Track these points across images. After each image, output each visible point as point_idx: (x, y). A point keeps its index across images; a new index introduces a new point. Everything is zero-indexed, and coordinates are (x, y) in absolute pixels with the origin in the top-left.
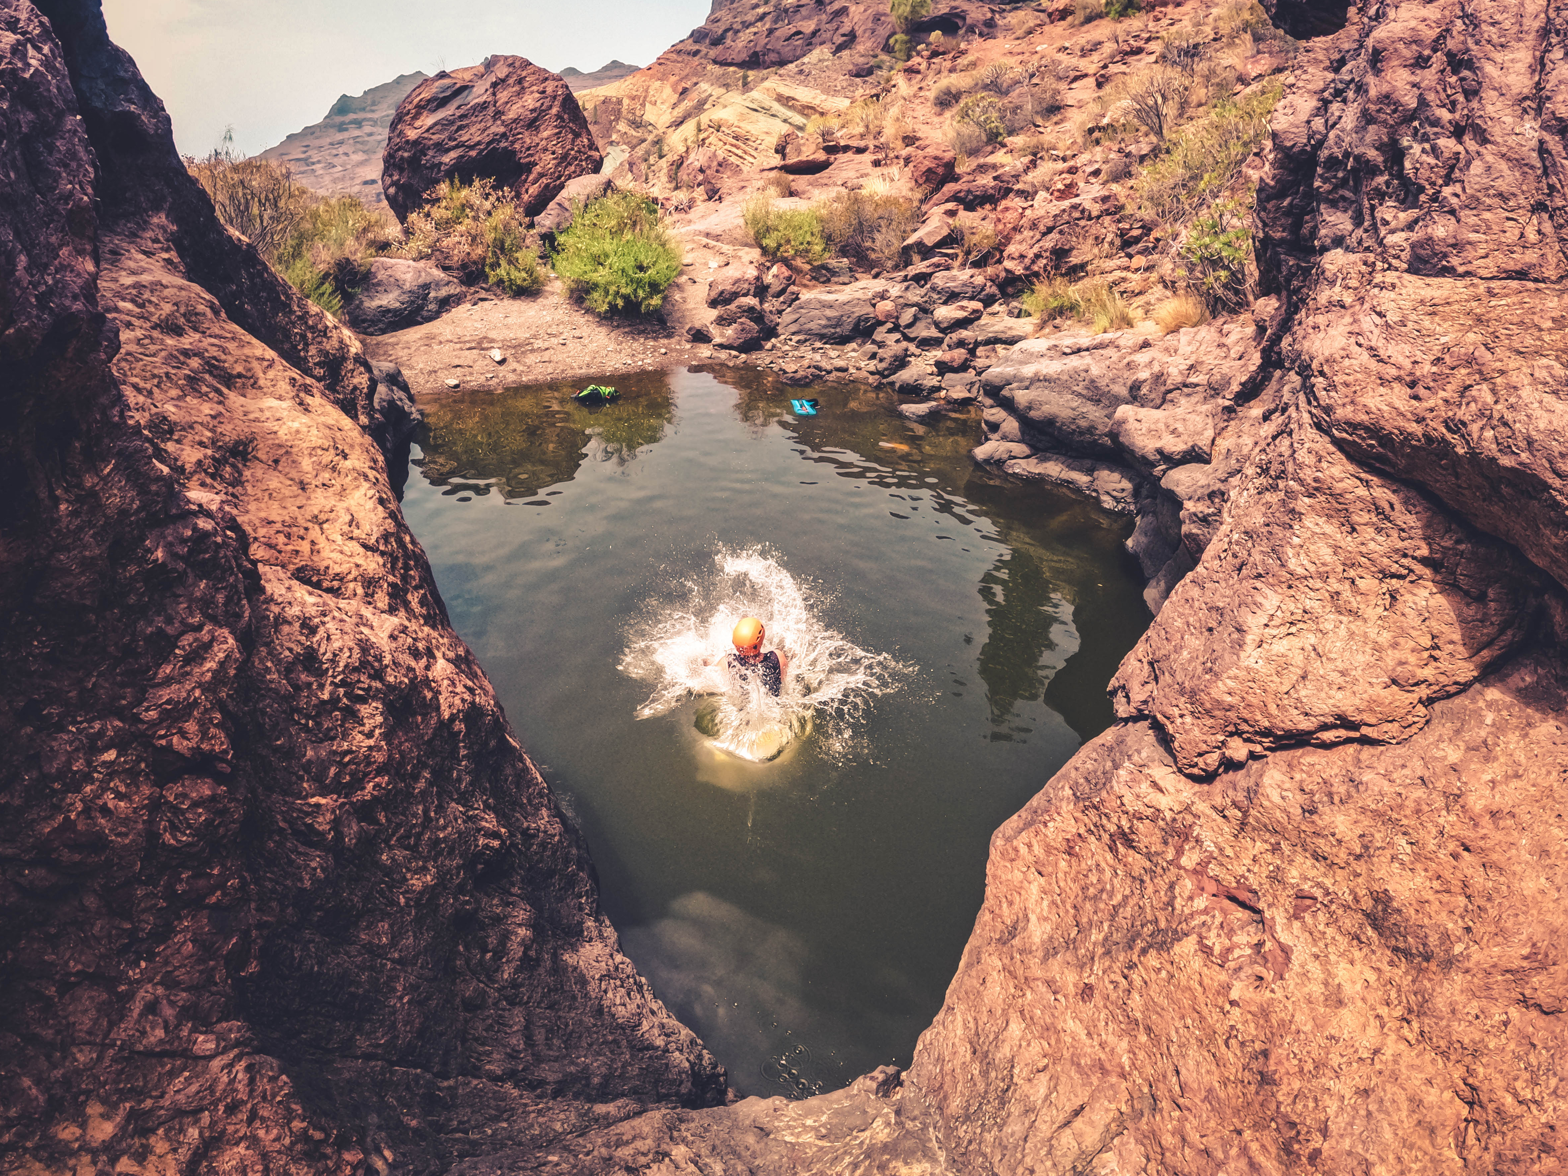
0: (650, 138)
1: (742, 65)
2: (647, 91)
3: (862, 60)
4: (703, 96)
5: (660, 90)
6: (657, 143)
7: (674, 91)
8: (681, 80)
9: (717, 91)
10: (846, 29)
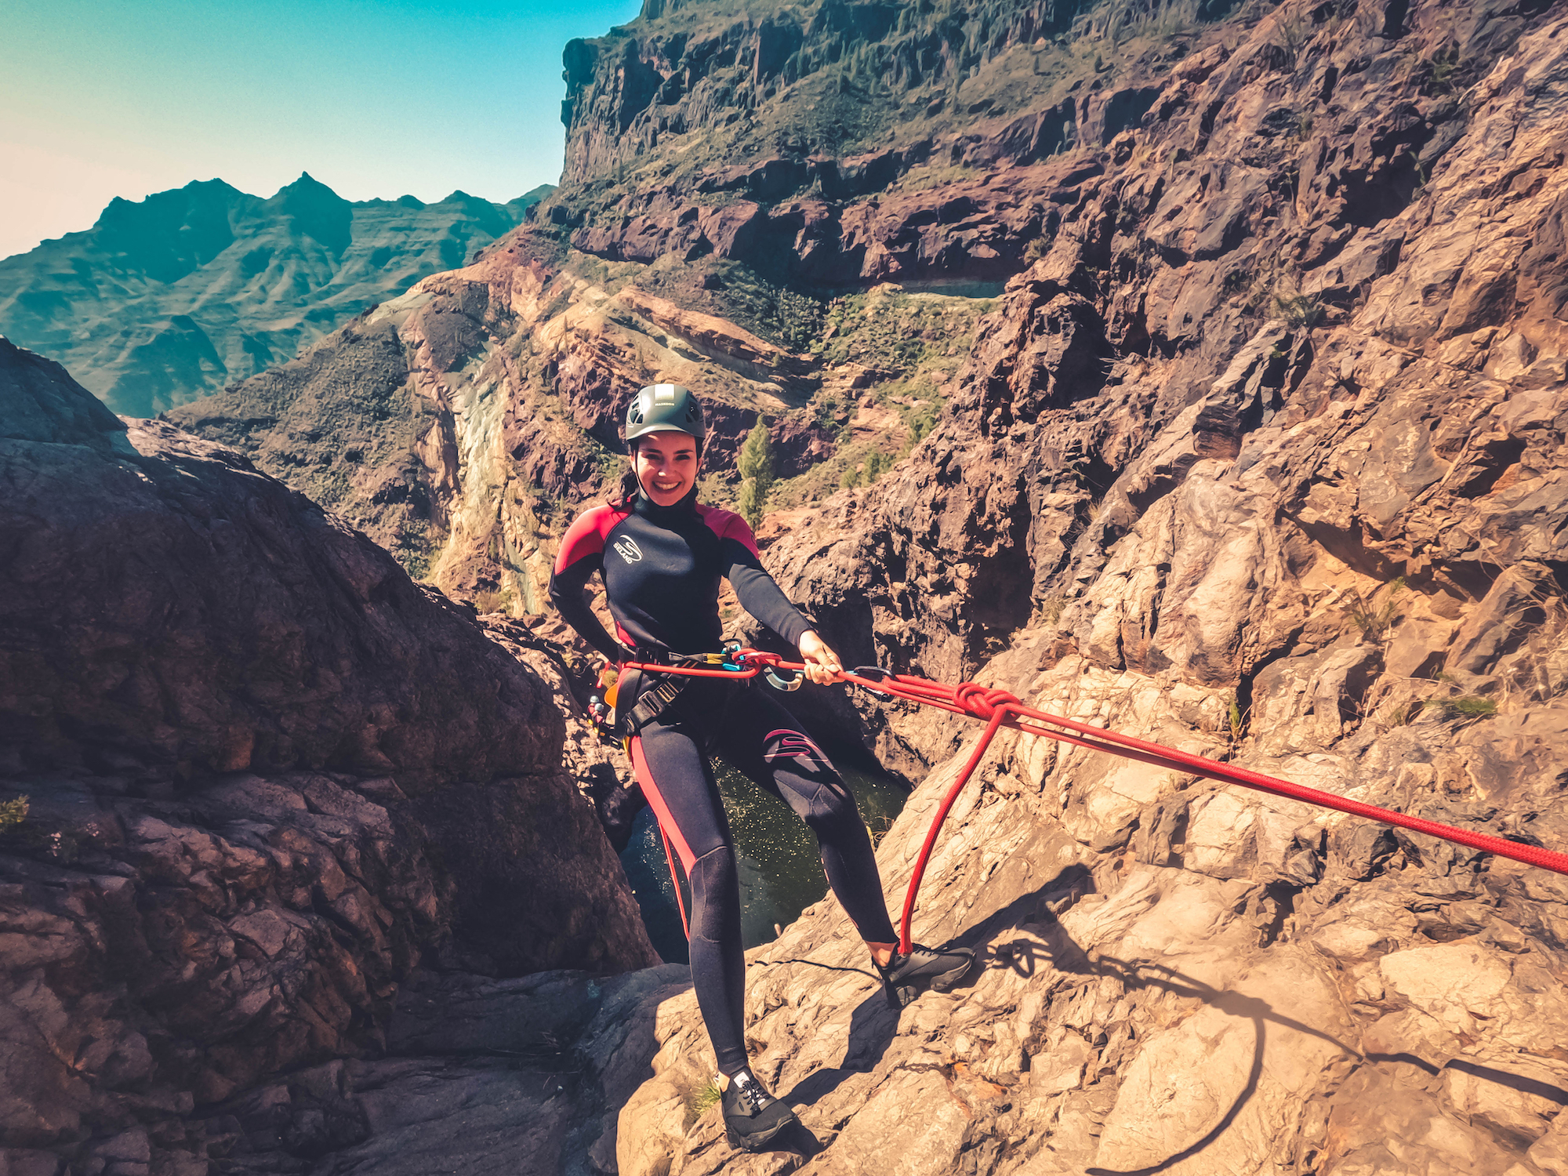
0: (520, 331)
1: (601, 255)
2: (510, 276)
3: (711, 271)
4: (566, 287)
5: (524, 277)
6: (527, 337)
7: (538, 279)
8: (543, 267)
9: (581, 284)
10: (695, 235)
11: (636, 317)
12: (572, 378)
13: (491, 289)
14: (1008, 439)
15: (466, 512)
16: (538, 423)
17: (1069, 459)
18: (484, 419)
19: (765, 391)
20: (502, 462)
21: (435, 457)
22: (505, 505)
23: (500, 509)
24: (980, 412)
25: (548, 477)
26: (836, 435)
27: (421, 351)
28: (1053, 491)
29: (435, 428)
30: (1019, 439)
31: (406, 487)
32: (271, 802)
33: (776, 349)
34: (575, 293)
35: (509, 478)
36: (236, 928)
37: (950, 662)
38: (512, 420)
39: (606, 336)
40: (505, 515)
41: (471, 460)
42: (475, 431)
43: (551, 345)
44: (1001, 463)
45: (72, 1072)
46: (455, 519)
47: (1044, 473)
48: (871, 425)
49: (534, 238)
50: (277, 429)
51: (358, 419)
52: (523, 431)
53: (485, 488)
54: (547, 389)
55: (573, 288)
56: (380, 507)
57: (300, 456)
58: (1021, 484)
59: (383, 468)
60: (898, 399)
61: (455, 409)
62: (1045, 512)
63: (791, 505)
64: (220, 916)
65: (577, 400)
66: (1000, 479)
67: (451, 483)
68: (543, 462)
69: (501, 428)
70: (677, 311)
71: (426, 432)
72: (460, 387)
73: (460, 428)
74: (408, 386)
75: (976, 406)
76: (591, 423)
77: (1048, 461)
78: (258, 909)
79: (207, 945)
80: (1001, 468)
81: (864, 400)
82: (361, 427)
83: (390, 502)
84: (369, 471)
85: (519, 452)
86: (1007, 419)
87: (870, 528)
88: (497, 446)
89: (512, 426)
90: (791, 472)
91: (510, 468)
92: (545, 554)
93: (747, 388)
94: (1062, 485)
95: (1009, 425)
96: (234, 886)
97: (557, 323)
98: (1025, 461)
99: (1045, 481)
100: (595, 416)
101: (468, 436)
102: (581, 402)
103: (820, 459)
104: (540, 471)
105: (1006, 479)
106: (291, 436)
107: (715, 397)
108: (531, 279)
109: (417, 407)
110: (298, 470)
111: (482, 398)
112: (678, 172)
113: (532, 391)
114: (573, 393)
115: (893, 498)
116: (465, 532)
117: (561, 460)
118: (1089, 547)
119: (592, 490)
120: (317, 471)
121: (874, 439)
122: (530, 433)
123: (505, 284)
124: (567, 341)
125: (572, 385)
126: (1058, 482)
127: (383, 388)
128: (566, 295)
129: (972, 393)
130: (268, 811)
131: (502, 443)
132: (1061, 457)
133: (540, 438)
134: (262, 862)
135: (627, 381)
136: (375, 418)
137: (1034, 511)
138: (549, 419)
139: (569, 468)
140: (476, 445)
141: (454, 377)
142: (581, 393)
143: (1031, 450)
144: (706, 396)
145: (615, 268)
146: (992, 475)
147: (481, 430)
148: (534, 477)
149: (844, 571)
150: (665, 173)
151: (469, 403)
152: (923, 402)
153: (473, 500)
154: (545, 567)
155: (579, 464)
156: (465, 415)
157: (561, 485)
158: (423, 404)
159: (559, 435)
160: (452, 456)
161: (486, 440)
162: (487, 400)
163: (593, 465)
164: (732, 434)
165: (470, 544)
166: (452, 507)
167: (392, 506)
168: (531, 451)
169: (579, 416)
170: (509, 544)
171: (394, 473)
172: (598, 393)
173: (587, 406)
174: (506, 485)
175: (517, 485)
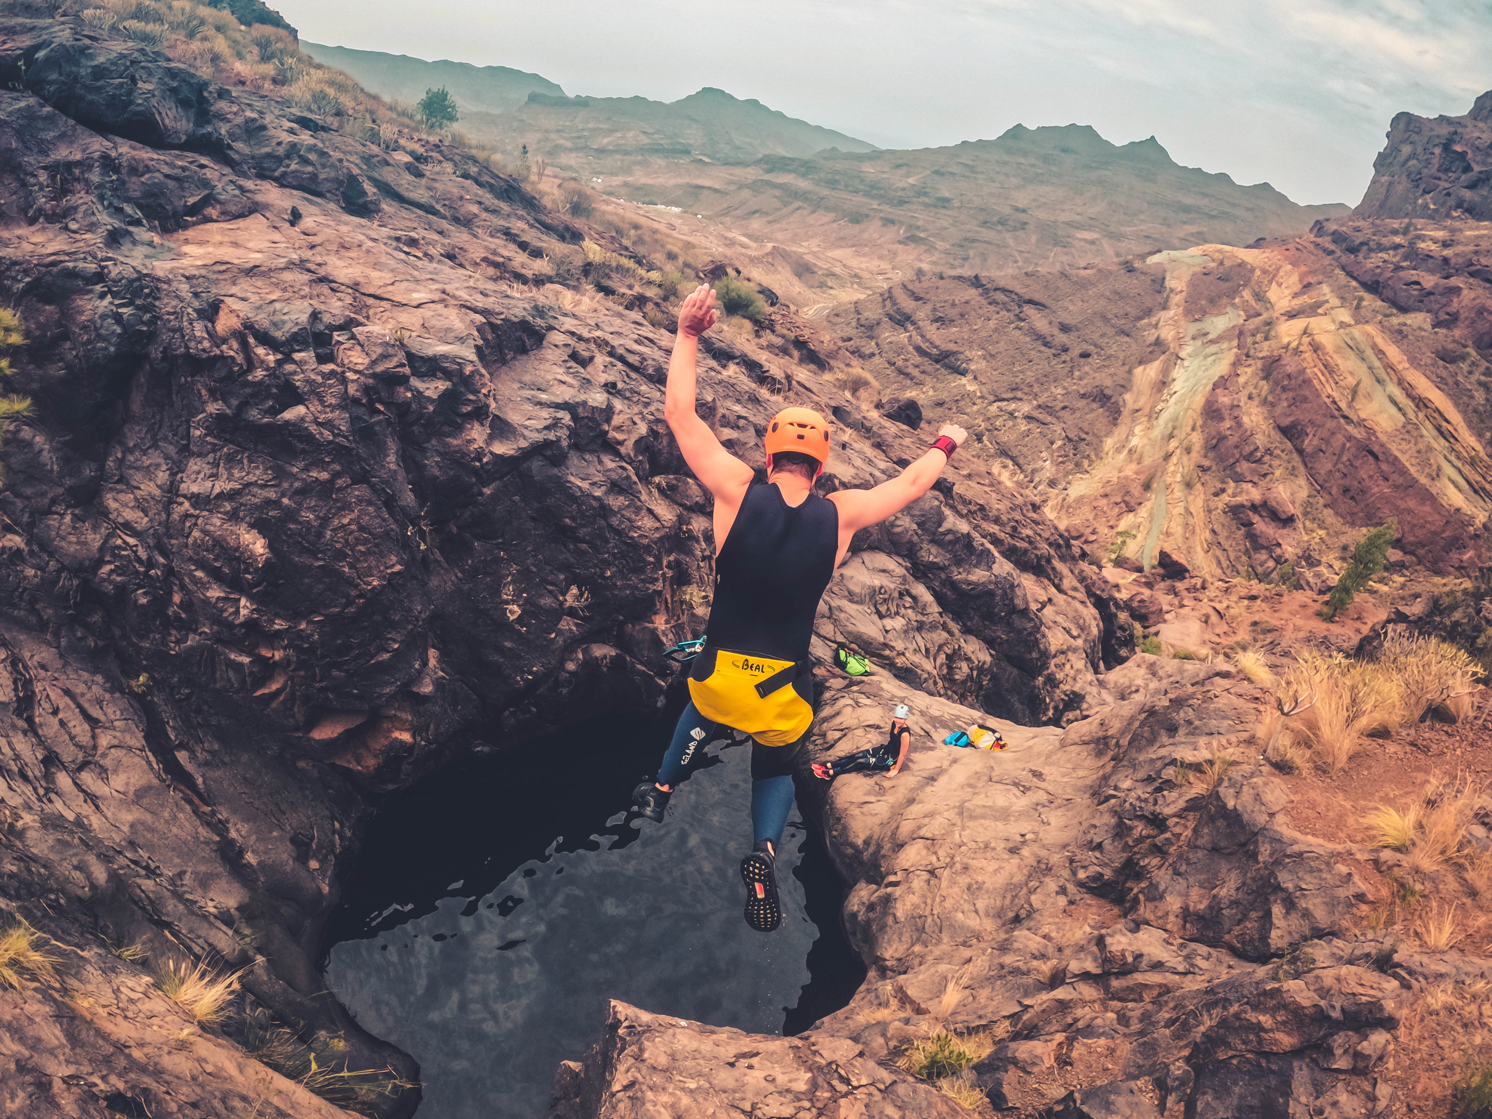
11: (1369, 353)
12: (1289, 376)
13: (1258, 273)
15: (1145, 440)
16: (1242, 398)
18: (1200, 373)
19: (1450, 479)
20: (1195, 415)
21: (1146, 384)
22: (1178, 451)
23: (1173, 452)
25: (1224, 447)
27: (1178, 297)
29: (1159, 361)
33: (1479, 447)
34: (1327, 306)
35: (1194, 430)
38: (1222, 383)
39: (1335, 356)
40: (1174, 459)
41: (1172, 400)
42: (1187, 380)
43: (1285, 340)
46: (1134, 441)
49: (1312, 247)
50: (1044, 313)
51: (1105, 328)
52: (1226, 399)
53: (1170, 429)
54: (1264, 374)
55: (1327, 301)
56: (1083, 402)
57: (1049, 339)
59: (1103, 375)
61: (1182, 354)
65: (1284, 396)
67: (1146, 411)
68: (1228, 433)
69: (1210, 387)
70: (1407, 365)
71: (1150, 361)
72: (1194, 338)
73: (1178, 373)
74: (1154, 319)
76: (1286, 422)
82: (1102, 336)
84: (1091, 372)
85: (1212, 414)
88: (1199, 401)
89: (1219, 391)
91: (1199, 423)
92: (1187, 509)
93: (1435, 467)
97: (1299, 324)
100: (1291, 419)
101: (1181, 380)
102: (1287, 400)
104: (1222, 438)
106: (1051, 323)
107: (1403, 458)
108: (1295, 278)
109: (1151, 339)
110: (1041, 349)
111: (1206, 357)
112: (1460, 249)
113: (1249, 370)
116: (1135, 456)
117: (1244, 439)
119: (1256, 479)
120: (1054, 355)
122: (1230, 403)
123: (1271, 275)
124: (1300, 344)
125: (1286, 382)
127: (1133, 314)
128: (1319, 305)
131: (1203, 400)
133: (1236, 412)
135: (1334, 402)
136: (1117, 334)
139: (1246, 449)
140: (1183, 391)
141: (1193, 328)
142: (1291, 394)
144: (1396, 453)
145: (1370, 301)
147: (1192, 381)
148: (1214, 441)
150: (1445, 245)
151: (1194, 356)
153: (1156, 433)
154: (1180, 520)
155: (1257, 449)
156: (1186, 363)
157: (1232, 461)
158: (1158, 338)
159: (1253, 418)
160: (1160, 391)
161: (1193, 391)
162: (1211, 359)
163: (1267, 458)
164: (1402, 499)
165: (1134, 466)
166: (1137, 430)
167: (1095, 405)
168: (1222, 419)
169: (1278, 410)
170: (1162, 485)
171: (1108, 382)
172: (1305, 399)
173: (1290, 406)
174: (1188, 435)
175: (1197, 439)
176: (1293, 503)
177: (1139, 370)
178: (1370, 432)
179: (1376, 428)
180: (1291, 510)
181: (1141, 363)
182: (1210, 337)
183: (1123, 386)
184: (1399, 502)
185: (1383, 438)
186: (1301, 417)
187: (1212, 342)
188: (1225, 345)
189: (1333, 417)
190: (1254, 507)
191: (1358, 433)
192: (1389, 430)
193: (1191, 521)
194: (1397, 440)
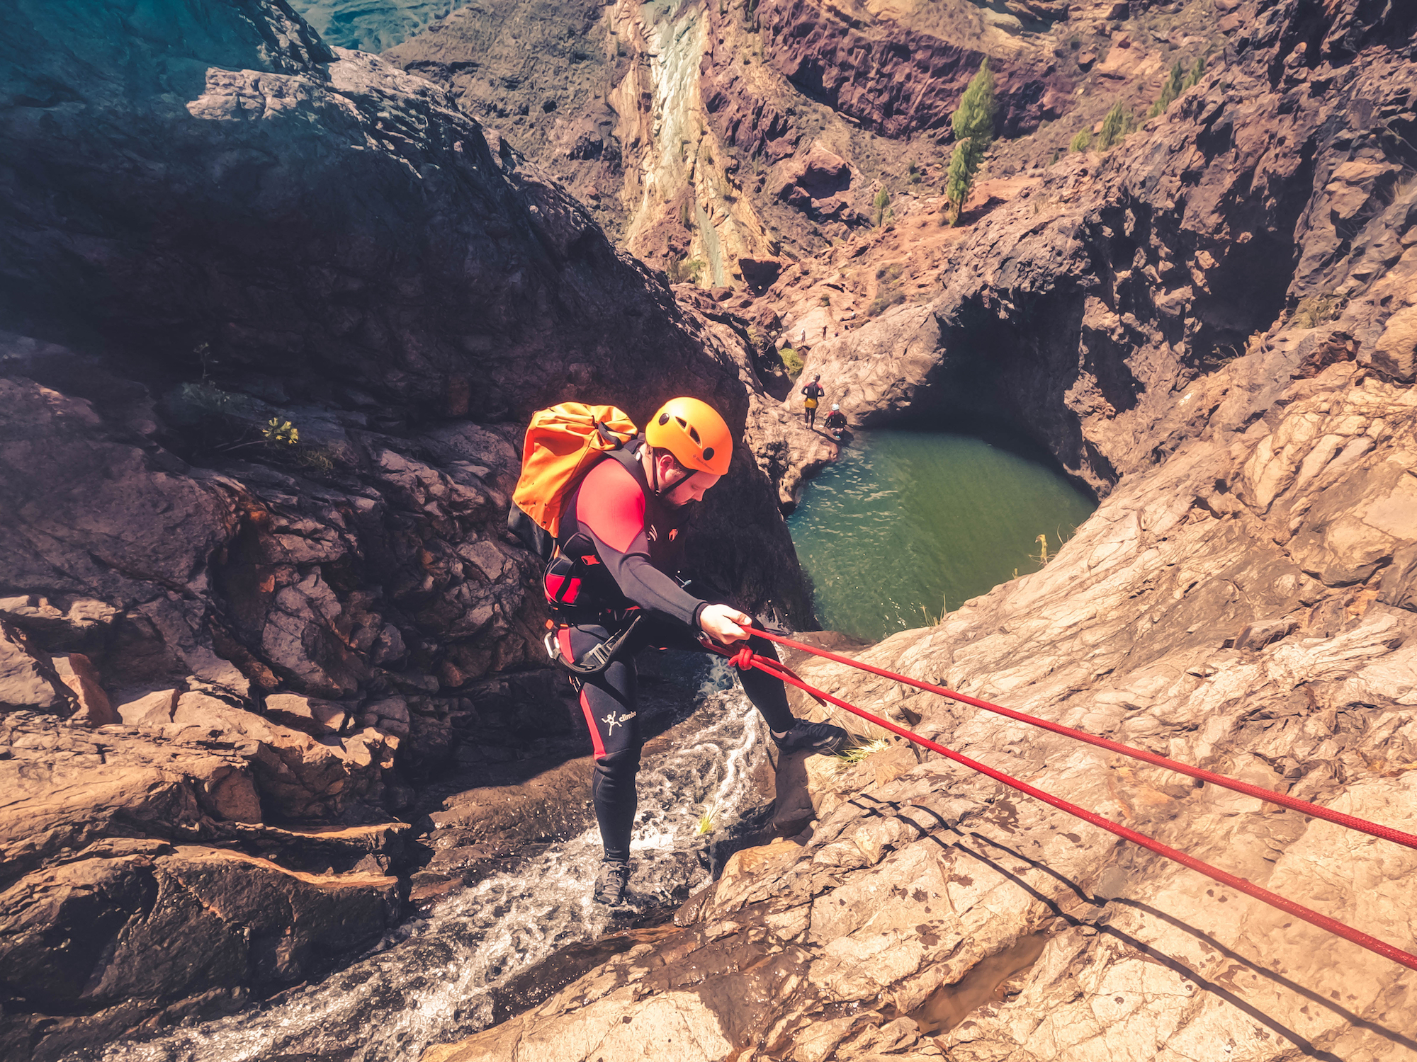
12: (777, 11)
14: (1305, 87)
15: (660, 172)
16: (737, 66)
17: (1385, 114)
18: (681, 63)
19: (998, 25)
20: (697, 115)
21: (631, 108)
22: (698, 165)
23: (693, 169)
24: (1276, 49)
25: (742, 134)
26: (1074, 85)
28: (1351, 159)
29: (631, 72)
30: (1319, 89)
31: (601, 142)
32: (486, 448)
35: (704, 133)
36: (463, 553)
37: (1164, 366)
38: (709, 62)
40: (698, 177)
41: (665, 112)
42: (670, 77)
44: (1288, 120)
45: (350, 649)
46: (649, 179)
47: (1345, 134)
48: (1122, 71)
50: (478, 75)
51: (555, 61)
52: (720, 77)
53: (679, 145)
54: (749, 25)
56: (575, 163)
57: (500, 106)
58: (1308, 150)
59: (580, 120)
60: (1163, 35)
61: (652, 50)
62: (1331, 187)
63: (1009, 173)
64: (449, 541)
65: (780, 38)
66: (1281, 141)
67: (645, 138)
68: (739, 115)
69: (697, 74)
71: (622, 77)
72: (656, 23)
73: (658, 75)
74: (603, 22)
75: (1270, 43)
76: (794, 67)
77: (1354, 119)
78: (480, 539)
79: (442, 565)
80: (1287, 129)
81: (1119, 37)
82: (556, 73)
83: (586, 158)
84: (566, 123)
85: (714, 104)
86: (1312, 59)
87: (1100, 202)
88: (693, 96)
89: (709, 72)
90: (1015, 131)
91: (705, 123)
92: (737, 222)
93: (976, 20)
94: (1366, 151)
95: (1312, 67)
96: (459, 518)
98: (1322, 116)
99: (1343, 146)
100: (799, 60)
101: (664, 82)
102: (785, 41)
103: (1051, 115)
104: (736, 125)
105: (1290, 142)
106: (492, 84)
107: (937, 33)
109: (611, 48)
110: (499, 121)
111: (679, 38)
113: (731, 28)
114: (777, 30)
115: (1135, 166)
116: (658, 195)
117: (759, 112)
118: (1381, 234)
119: (789, 150)
120: (516, 123)
121: (1123, 89)
122: (727, 80)
125: (776, 19)
126: (1361, 146)
127: (579, 26)
129: (1270, 22)
130: (486, 457)
131: (698, 92)
132: (1375, 113)
133: (738, 87)
134: (481, 500)
135: (838, 13)
136: (572, 62)
137: (1317, 185)
138: (747, 63)
139: (766, 123)
140: (672, 94)
141: (650, 11)
142: (786, 31)
143: (1335, 102)
144: (927, 32)
146: (1272, 136)
147: (677, 76)
148: (729, 133)
149: (1059, 254)
151: (665, 44)
152: (1196, 39)
153: (667, 159)
154: (735, 237)
155: (777, 118)
156: (661, 58)
157: (757, 143)
158: (619, 44)
159: (758, 82)
160: (648, 109)
161: (682, 88)
162: (685, 39)
163: (791, 120)
164: (952, 80)
165: (663, 207)
166: (645, 165)
167: (588, 163)
168: (727, 103)
169: (781, 58)
170: (700, 210)
171: (589, 126)
172: (804, 29)
173: (791, 47)
174: (700, 141)
175: (711, 142)
176: (839, 153)
177: (613, 96)
178: (889, 23)
179: (894, 16)
180: (838, 161)
181: (614, 86)
182: (673, 11)
183: (607, 123)
184: (948, 86)
185: (904, 23)
186: (809, 52)
187: (678, 15)
188: (693, 12)
189: (844, 33)
190: (801, 181)
191: (876, 35)
192: (909, 9)
193: (746, 231)
194: (923, 16)
